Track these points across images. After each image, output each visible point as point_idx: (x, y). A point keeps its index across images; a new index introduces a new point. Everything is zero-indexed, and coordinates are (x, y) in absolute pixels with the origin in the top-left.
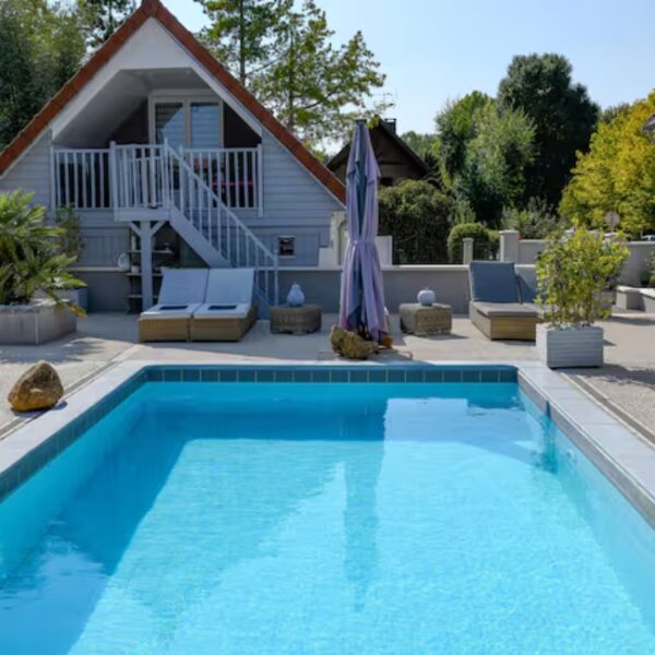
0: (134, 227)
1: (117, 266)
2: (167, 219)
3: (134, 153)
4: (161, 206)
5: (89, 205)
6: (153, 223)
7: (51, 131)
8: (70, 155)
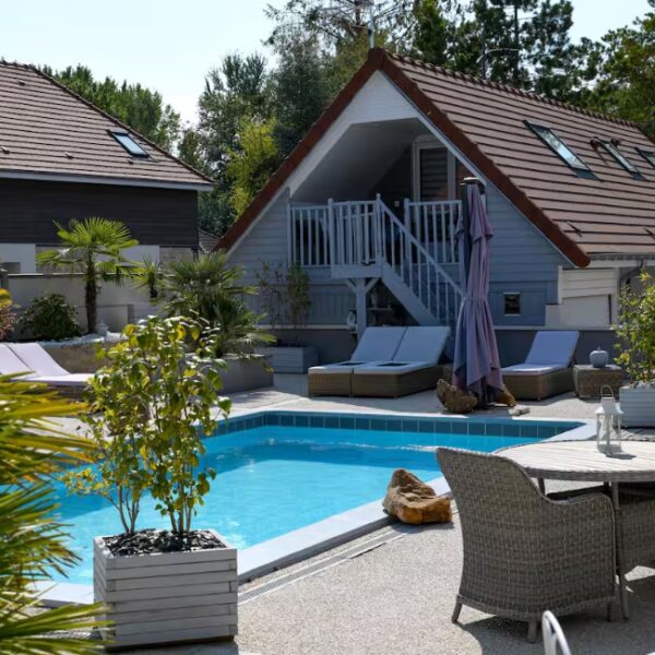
0: (350, 284)
1: (346, 324)
2: (379, 276)
3: (358, 210)
4: (374, 262)
5: (314, 262)
6: (368, 280)
7: (288, 189)
8: (305, 212)
